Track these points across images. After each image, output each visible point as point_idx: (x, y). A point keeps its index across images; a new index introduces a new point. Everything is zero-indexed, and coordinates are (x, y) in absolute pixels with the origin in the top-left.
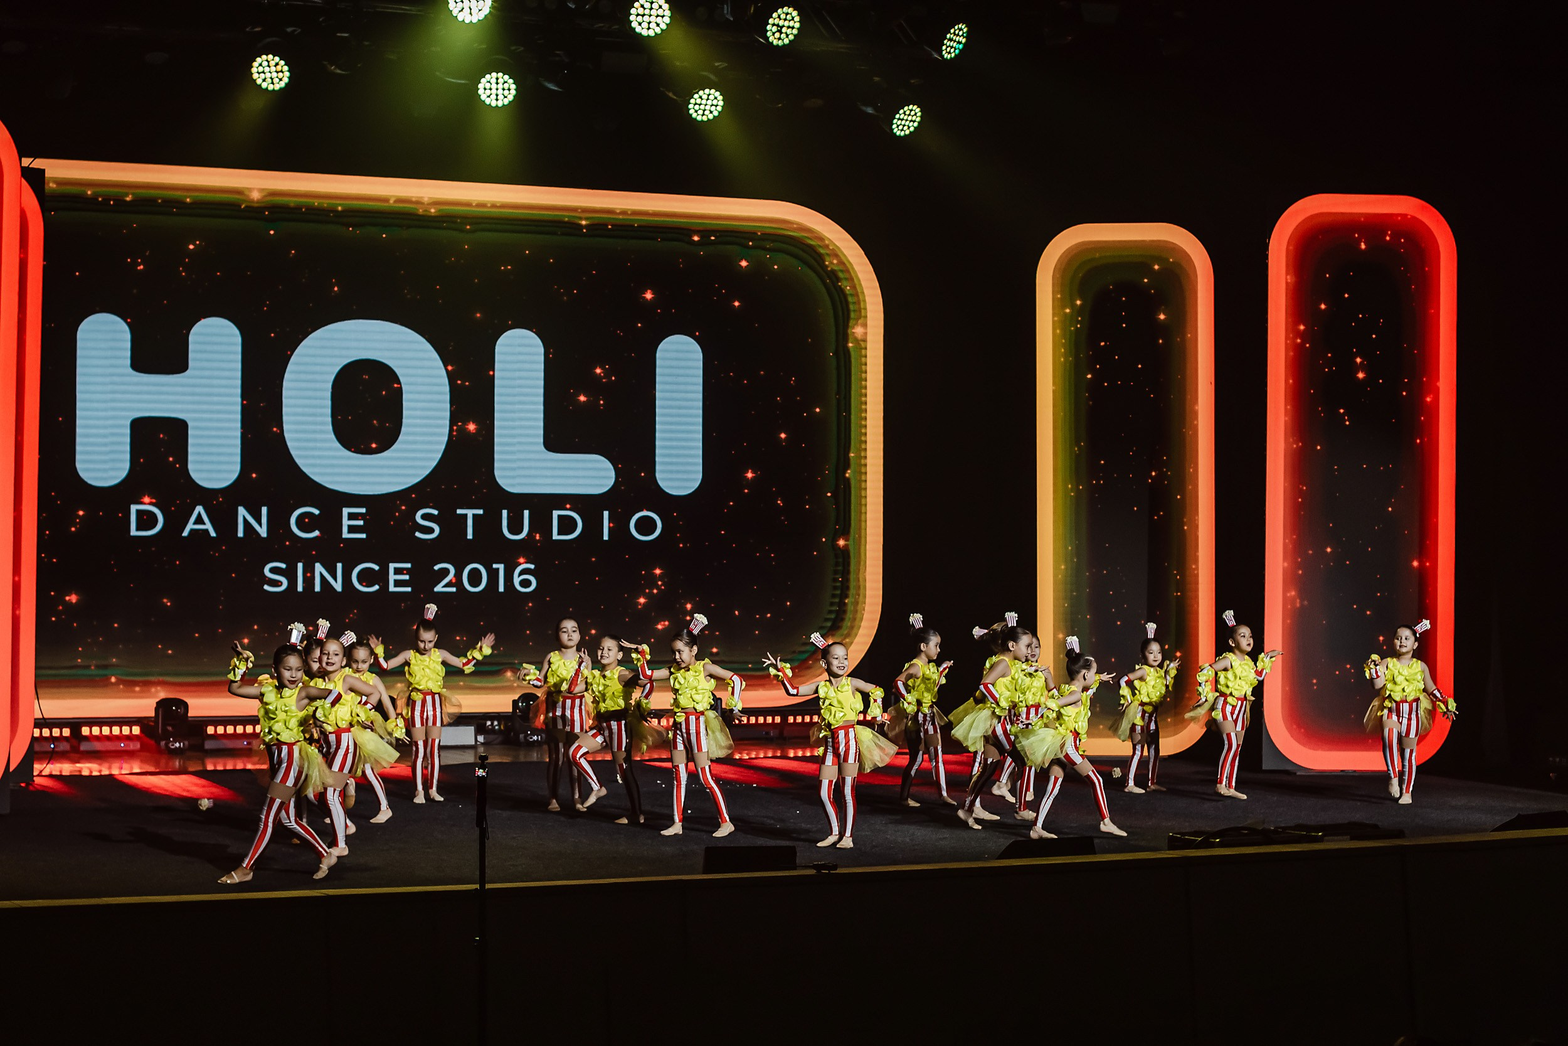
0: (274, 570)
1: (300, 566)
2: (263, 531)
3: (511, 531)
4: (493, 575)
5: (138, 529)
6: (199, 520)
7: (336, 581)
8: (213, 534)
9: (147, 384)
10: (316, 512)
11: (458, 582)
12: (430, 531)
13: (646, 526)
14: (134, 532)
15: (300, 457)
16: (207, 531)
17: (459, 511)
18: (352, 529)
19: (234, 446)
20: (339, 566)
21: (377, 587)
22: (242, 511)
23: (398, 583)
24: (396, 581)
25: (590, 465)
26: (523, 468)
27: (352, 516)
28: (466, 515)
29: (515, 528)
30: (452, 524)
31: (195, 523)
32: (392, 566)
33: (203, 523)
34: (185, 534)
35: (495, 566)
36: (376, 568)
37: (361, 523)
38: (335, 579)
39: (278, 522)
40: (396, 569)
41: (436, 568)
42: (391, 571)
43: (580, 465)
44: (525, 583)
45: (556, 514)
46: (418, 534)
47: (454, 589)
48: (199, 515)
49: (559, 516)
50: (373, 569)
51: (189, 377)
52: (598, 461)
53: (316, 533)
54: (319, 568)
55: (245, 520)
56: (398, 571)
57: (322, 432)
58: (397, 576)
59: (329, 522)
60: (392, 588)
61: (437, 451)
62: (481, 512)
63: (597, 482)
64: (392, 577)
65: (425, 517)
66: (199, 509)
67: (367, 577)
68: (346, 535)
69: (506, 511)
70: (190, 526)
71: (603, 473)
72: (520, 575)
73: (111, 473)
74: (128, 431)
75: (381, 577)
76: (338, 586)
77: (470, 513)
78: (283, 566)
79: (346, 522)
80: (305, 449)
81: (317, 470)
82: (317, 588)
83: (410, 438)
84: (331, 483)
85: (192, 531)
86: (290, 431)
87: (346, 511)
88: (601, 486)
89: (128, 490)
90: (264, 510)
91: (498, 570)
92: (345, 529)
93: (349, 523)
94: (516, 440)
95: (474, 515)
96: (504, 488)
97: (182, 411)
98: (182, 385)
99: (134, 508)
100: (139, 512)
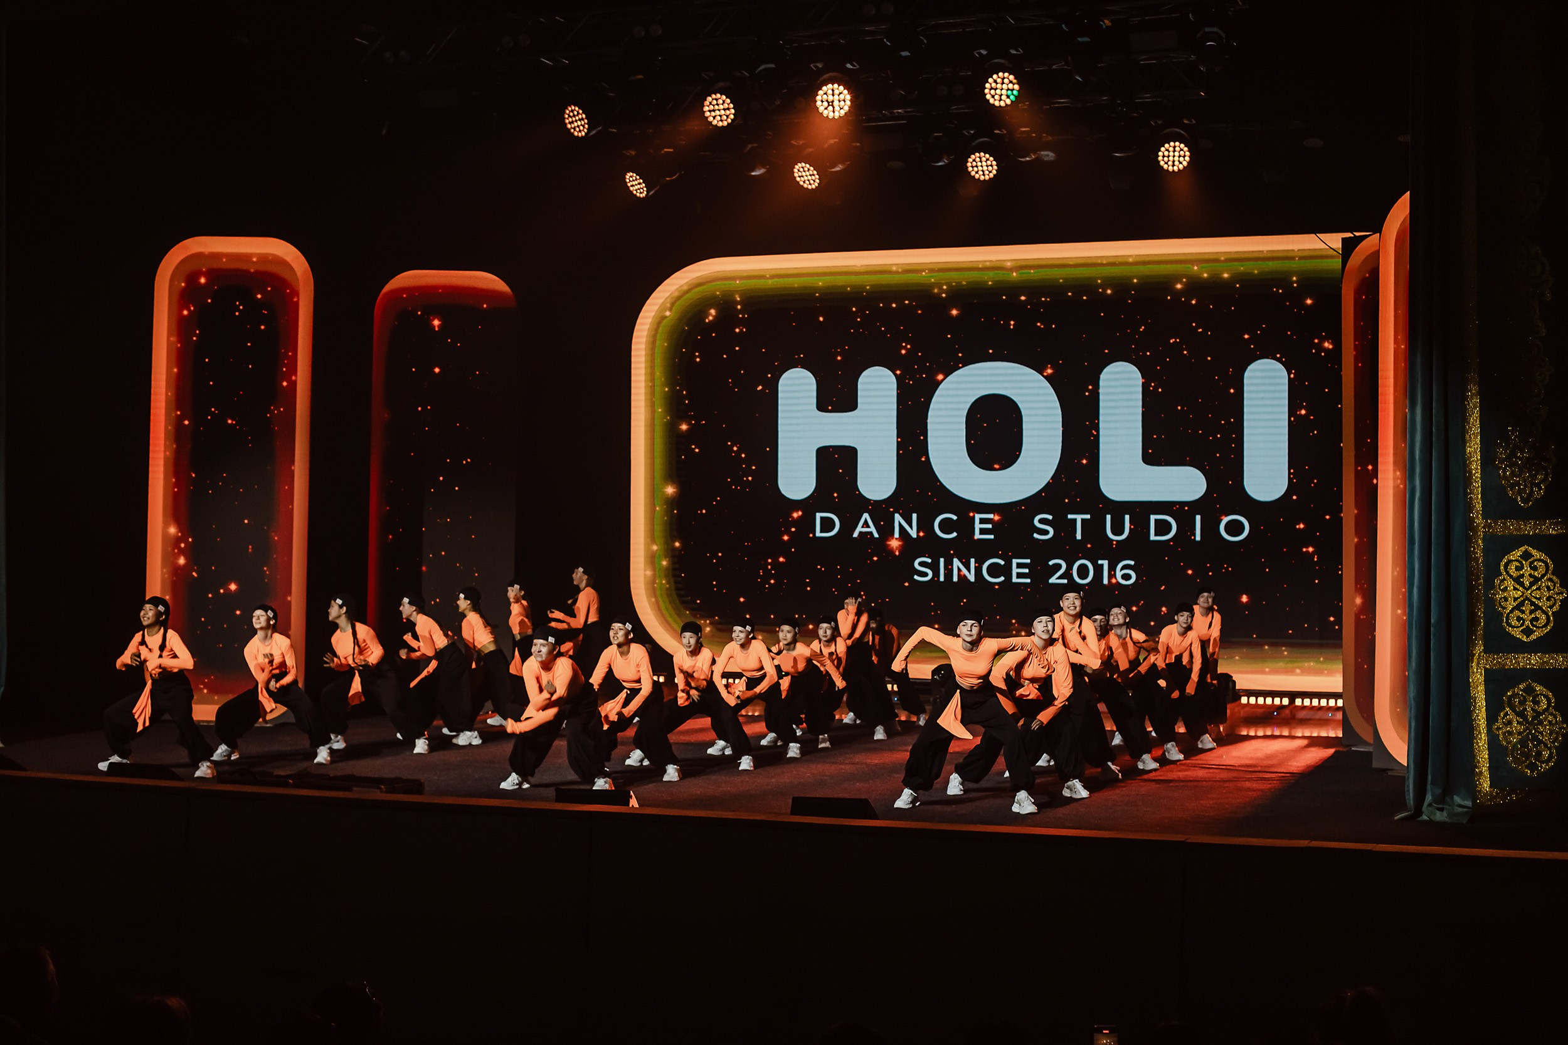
0: (922, 564)
1: (942, 560)
2: (914, 533)
3: (1114, 533)
4: (1099, 570)
5: (821, 532)
6: (866, 524)
7: (970, 572)
8: (876, 535)
9: (828, 420)
10: (955, 518)
11: (1067, 575)
12: (1046, 532)
13: (1235, 528)
14: (818, 534)
15: (941, 473)
16: (871, 533)
17: (1070, 516)
18: (982, 531)
19: (892, 465)
20: (973, 561)
21: (1002, 578)
22: (898, 517)
23: (1019, 575)
24: (1017, 574)
25: (1184, 476)
26: (1122, 478)
27: (983, 521)
28: (1075, 520)
29: (1118, 530)
30: (1064, 527)
31: (863, 527)
32: (1015, 561)
33: (868, 526)
34: (855, 535)
35: (1100, 562)
36: (1002, 563)
37: (990, 526)
38: (969, 571)
39: (925, 525)
40: (1017, 564)
41: (1051, 563)
42: (1014, 565)
43: (1174, 475)
44: (1126, 577)
45: (1153, 518)
46: (1036, 536)
47: (1065, 581)
48: (866, 521)
49: (1156, 520)
50: (999, 564)
51: (858, 413)
52: (1191, 472)
53: (955, 534)
54: (956, 562)
55: (900, 525)
56: (1019, 566)
57: (958, 453)
58: (1019, 570)
59: (965, 525)
60: (1015, 580)
61: (1051, 468)
62: (1088, 517)
63: (1191, 491)
64: (1015, 571)
65: (1041, 521)
66: (866, 516)
67: (994, 570)
68: (977, 536)
69: (1109, 516)
70: (859, 529)
71: (1196, 483)
72: (1121, 570)
73: (803, 490)
74: (814, 457)
75: (1006, 571)
76: (971, 577)
77: (1079, 518)
78: (929, 560)
79: (978, 526)
80: (944, 465)
81: (954, 483)
82: (955, 579)
83: (1029, 458)
84: (966, 494)
85: (860, 533)
86: (934, 453)
87: (978, 517)
88: (1195, 493)
89: (815, 502)
90: (914, 516)
91: (1103, 565)
92: (977, 531)
94: (1117, 456)
95: (1082, 520)
96: (1107, 496)
97: (854, 440)
98: (853, 419)
99: (819, 515)
100: (822, 518)
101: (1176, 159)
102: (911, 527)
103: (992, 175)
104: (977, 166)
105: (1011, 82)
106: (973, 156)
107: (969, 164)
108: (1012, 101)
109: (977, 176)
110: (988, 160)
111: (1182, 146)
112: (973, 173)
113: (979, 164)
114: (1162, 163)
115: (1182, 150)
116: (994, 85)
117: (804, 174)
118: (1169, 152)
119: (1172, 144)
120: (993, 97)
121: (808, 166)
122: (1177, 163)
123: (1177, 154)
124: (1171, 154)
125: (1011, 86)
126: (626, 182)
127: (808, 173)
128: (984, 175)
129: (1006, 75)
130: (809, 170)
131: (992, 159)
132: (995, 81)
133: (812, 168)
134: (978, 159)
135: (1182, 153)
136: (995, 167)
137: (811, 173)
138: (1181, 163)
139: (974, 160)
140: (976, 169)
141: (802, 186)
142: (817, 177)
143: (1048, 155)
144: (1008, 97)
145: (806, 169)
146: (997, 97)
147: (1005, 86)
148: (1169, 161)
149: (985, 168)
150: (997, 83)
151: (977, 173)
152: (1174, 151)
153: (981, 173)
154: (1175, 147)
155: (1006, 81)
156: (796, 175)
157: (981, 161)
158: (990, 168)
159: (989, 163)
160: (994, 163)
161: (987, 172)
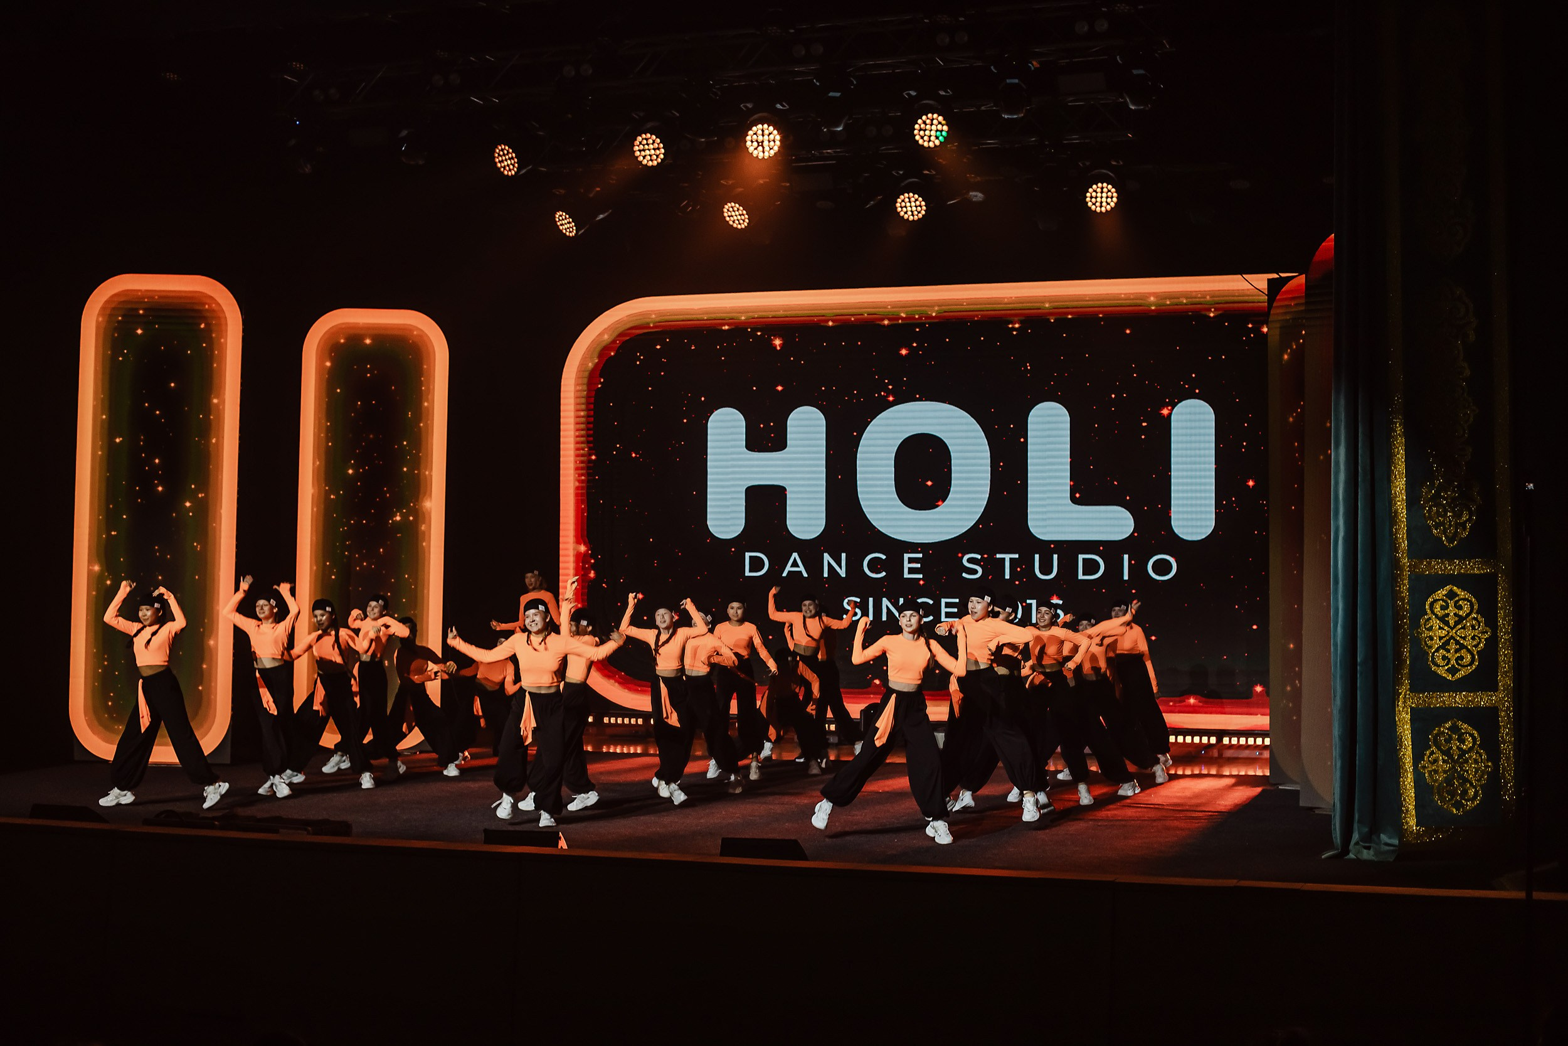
1: (871, 600)
2: (842, 573)
3: (1043, 573)
4: (1027, 608)
5: (750, 571)
6: (795, 564)
8: (805, 575)
9: (757, 459)
10: (884, 557)
12: (975, 572)
13: (1162, 567)
14: (748, 573)
15: (870, 513)
16: (800, 572)
17: (998, 556)
18: (911, 571)
19: (821, 505)
22: (826, 557)
24: (946, 613)
25: (1111, 515)
26: (1052, 519)
27: (911, 560)
28: (1004, 559)
29: (1046, 568)
30: (992, 567)
31: (792, 566)
32: (943, 601)
33: (798, 566)
34: (785, 574)
35: (1028, 601)
36: (931, 602)
37: (919, 565)
39: (854, 566)
40: (946, 603)
42: (943, 605)
43: (1103, 515)
45: (1081, 557)
46: (964, 575)
48: (795, 559)
49: (1084, 559)
50: (928, 603)
51: (788, 453)
52: (1118, 512)
53: (884, 574)
54: (885, 602)
55: (829, 564)
56: (948, 605)
57: (887, 493)
58: (947, 609)
59: (893, 565)
61: (980, 506)
62: (1016, 556)
63: (1116, 529)
64: (944, 610)
65: (970, 561)
66: (795, 555)
68: (906, 575)
69: (1038, 555)
70: (788, 568)
71: (1123, 522)
73: (732, 528)
74: (744, 496)
75: (935, 610)
77: (1007, 557)
79: (907, 565)
80: (874, 506)
81: (883, 523)
82: (884, 618)
83: (958, 496)
84: (895, 533)
85: (789, 572)
86: (862, 493)
87: (906, 556)
88: (1122, 533)
89: (744, 541)
90: (844, 555)
91: (1031, 604)
92: (906, 570)
93: (908, 564)
94: (1045, 496)
95: (1010, 558)
96: (1038, 537)
97: (783, 479)
98: (783, 459)
99: (748, 555)
100: (750, 557)
101: (1104, 200)
102: (840, 567)
103: (920, 216)
104: (906, 207)
105: (940, 123)
106: (902, 197)
107: (898, 205)
108: (941, 142)
109: (906, 217)
110: (916, 200)
111: (1110, 187)
112: (902, 214)
113: (908, 204)
114: (1090, 204)
115: (1109, 191)
116: (923, 126)
117: (733, 214)
118: (1097, 193)
119: (1100, 185)
120: (922, 138)
121: (737, 205)
122: (1104, 204)
123: (1104, 195)
124: (1099, 195)
125: (940, 127)
126: (556, 222)
127: (737, 213)
128: (913, 215)
129: (935, 116)
130: (738, 210)
131: (920, 199)
132: (924, 122)
133: (741, 208)
134: (907, 200)
135: (1109, 194)
136: (924, 208)
137: (741, 212)
138: (1108, 204)
139: (903, 201)
140: (904, 209)
141: (732, 226)
142: (747, 216)
143: (976, 196)
144: (937, 138)
145: (735, 209)
146: (926, 138)
147: (934, 127)
148: (1096, 202)
149: (914, 209)
150: (926, 125)
151: (906, 213)
152: (1102, 192)
153: (910, 213)
154: (1102, 188)
155: (935, 122)
156: (726, 214)
157: (910, 202)
158: (919, 209)
159: (918, 203)
160: (923, 203)
161: (916, 213)
